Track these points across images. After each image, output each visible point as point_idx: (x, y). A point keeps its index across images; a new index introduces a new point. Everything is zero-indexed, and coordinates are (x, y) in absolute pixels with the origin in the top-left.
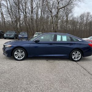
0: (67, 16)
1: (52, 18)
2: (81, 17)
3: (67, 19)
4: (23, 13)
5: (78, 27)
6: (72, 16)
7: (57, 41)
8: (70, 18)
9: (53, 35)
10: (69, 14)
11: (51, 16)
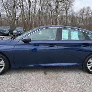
0: (67, 11)
1: (52, 12)
2: (80, 11)
3: (67, 14)
4: (20, 7)
5: (78, 22)
6: (72, 10)
7: (62, 39)
8: (70, 13)
9: (56, 30)
10: (68, 9)
11: (50, 10)
